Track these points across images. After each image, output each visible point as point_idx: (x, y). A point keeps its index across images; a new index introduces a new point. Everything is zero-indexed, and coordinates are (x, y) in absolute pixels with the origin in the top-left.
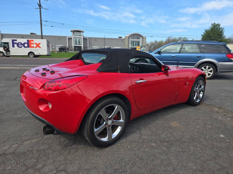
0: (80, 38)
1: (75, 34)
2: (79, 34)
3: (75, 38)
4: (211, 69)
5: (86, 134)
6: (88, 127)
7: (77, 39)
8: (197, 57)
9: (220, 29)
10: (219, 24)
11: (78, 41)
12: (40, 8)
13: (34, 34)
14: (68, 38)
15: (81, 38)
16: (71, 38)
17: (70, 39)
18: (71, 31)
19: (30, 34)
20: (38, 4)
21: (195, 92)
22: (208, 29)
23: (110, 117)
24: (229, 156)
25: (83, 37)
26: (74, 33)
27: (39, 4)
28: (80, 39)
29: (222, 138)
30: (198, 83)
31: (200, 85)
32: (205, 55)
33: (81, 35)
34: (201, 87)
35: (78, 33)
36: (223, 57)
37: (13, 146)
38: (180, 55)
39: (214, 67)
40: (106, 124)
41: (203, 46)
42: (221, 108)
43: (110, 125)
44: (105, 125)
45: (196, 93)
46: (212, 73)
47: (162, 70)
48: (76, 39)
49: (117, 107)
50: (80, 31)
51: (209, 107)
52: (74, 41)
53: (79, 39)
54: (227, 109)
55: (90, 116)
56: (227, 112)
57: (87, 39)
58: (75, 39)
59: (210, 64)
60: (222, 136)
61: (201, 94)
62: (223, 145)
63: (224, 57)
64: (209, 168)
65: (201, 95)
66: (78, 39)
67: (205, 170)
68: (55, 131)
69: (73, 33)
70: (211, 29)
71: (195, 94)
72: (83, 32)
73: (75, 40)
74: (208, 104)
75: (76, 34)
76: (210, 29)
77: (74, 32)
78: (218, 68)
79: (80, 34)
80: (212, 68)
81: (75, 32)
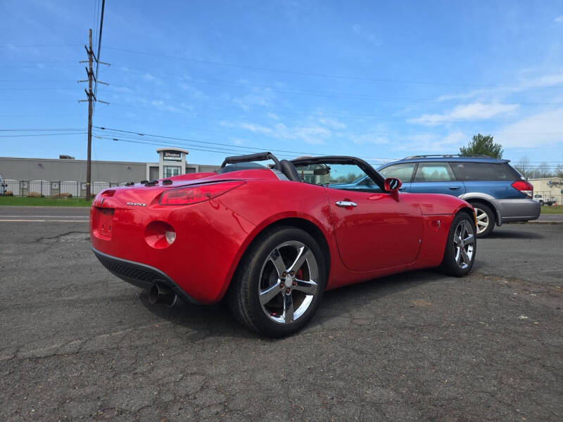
0: (178, 167)
1: (168, 158)
2: (176, 159)
3: (167, 166)
4: (484, 215)
5: (243, 301)
6: (248, 283)
7: (171, 170)
8: (451, 189)
9: (493, 149)
10: (491, 137)
11: (172, 172)
12: (90, 101)
13: (70, 158)
14: (151, 167)
15: (181, 167)
16: (158, 167)
17: (154, 169)
18: (158, 152)
19: (58, 158)
20: (86, 90)
21: (456, 245)
22: (467, 147)
23: (290, 269)
24: (543, 344)
25: (186, 164)
26: (164, 155)
27: (88, 92)
28: (179, 169)
29: (523, 320)
30: (460, 226)
31: (464, 231)
32: (468, 184)
33: (180, 161)
34: (466, 236)
35: (175, 155)
36: (504, 189)
37: (72, 343)
38: (414, 185)
39: (489, 210)
40: (281, 283)
41: (461, 166)
42: (515, 278)
43: (289, 288)
44: (281, 286)
45: (459, 248)
46: (486, 224)
47: (386, 188)
48: (169, 168)
49: (302, 249)
50: (178, 153)
51: (490, 279)
52: (164, 174)
53: (176, 168)
54: (529, 280)
55: (251, 259)
56: (529, 286)
57: (195, 169)
58: (166, 169)
59: (481, 205)
60: (523, 317)
61: (470, 251)
62: (527, 328)
63: (507, 188)
64: (504, 361)
65: (470, 255)
66: (173, 169)
67: (497, 363)
68: (176, 297)
69: (162, 155)
70: (473, 147)
71: (457, 250)
72: (187, 154)
73: (166, 172)
74: (487, 273)
75: (170, 158)
76: (471, 147)
77: (164, 152)
78: (497, 211)
79: (180, 159)
80: (486, 212)
81: (167, 154)
